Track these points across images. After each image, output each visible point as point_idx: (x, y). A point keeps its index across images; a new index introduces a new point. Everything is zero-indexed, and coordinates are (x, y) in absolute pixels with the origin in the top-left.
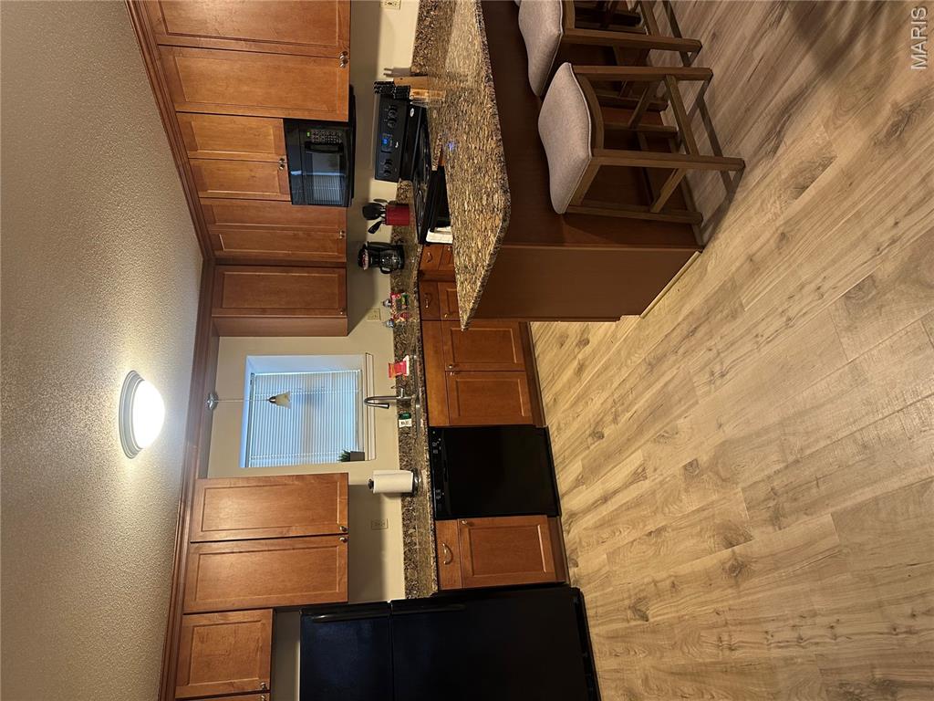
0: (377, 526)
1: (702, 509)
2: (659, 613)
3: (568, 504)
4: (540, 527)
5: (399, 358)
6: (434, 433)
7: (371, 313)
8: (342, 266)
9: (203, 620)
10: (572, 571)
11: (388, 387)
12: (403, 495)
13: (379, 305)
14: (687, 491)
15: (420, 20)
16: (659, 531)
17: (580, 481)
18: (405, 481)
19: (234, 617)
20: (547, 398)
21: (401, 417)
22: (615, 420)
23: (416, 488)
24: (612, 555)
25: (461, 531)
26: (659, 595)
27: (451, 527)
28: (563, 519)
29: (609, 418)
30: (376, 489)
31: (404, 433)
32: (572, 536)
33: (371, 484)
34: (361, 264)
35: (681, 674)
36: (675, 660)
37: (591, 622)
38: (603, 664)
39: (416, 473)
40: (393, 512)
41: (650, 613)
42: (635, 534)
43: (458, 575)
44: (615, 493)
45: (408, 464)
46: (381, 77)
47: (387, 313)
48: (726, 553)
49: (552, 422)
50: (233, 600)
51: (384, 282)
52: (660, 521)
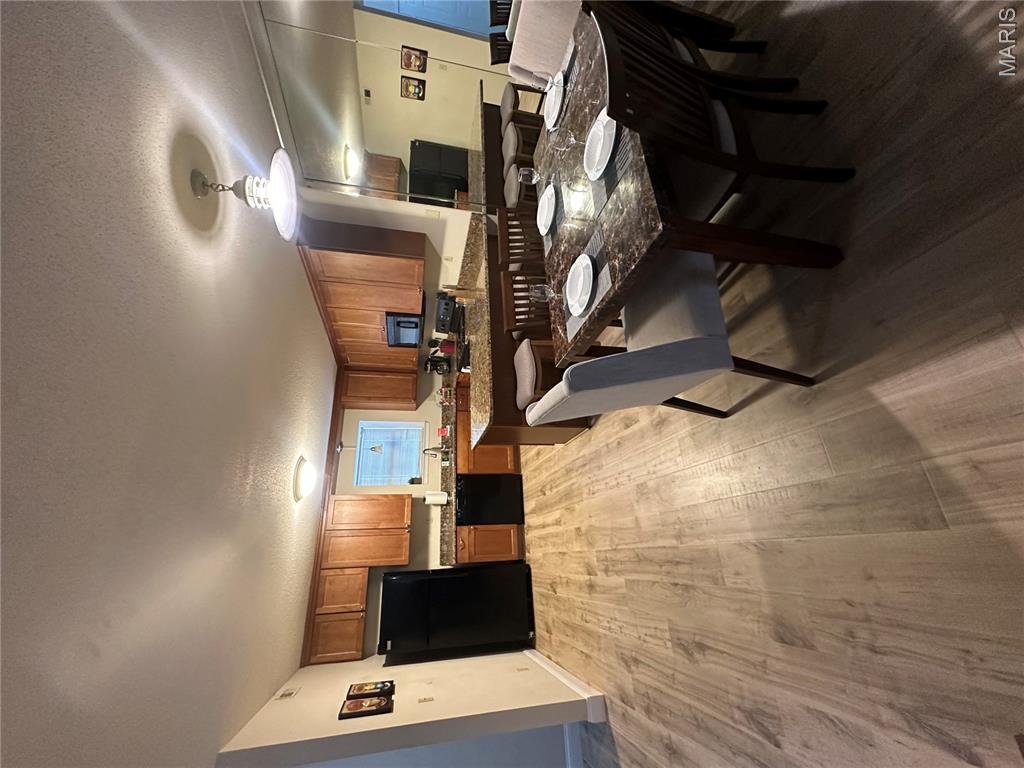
0: (427, 521)
1: (580, 552)
2: (562, 592)
3: (529, 520)
4: (513, 529)
5: (444, 427)
6: (460, 478)
7: (430, 397)
8: (415, 372)
9: (331, 572)
10: (527, 554)
11: (438, 442)
12: (442, 506)
13: (434, 393)
14: (576, 540)
15: (463, 267)
16: (564, 554)
17: (533, 511)
18: (443, 498)
19: (348, 571)
20: (523, 460)
21: (443, 460)
22: (551, 489)
23: (448, 503)
24: (545, 555)
25: (469, 532)
26: (561, 583)
27: (465, 529)
28: (526, 526)
29: (548, 487)
30: (426, 503)
31: (444, 469)
32: (529, 537)
33: (425, 499)
34: (426, 369)
35: (567, 624)
36: (564, 616)
37: (533, 584)
38: (537, 607)
39: (449, 495)
40: (436, 514)
41: (557, 590)
42: (554, 550)
43: (466, 555)
44: (548, 525)
45: (446, 489)
46: (441, 288)
47: (439, 398)
48: (588, 577)
49: (525, 473)
50: (348, 562)
51: (438, 380)
52: (565, 550)
